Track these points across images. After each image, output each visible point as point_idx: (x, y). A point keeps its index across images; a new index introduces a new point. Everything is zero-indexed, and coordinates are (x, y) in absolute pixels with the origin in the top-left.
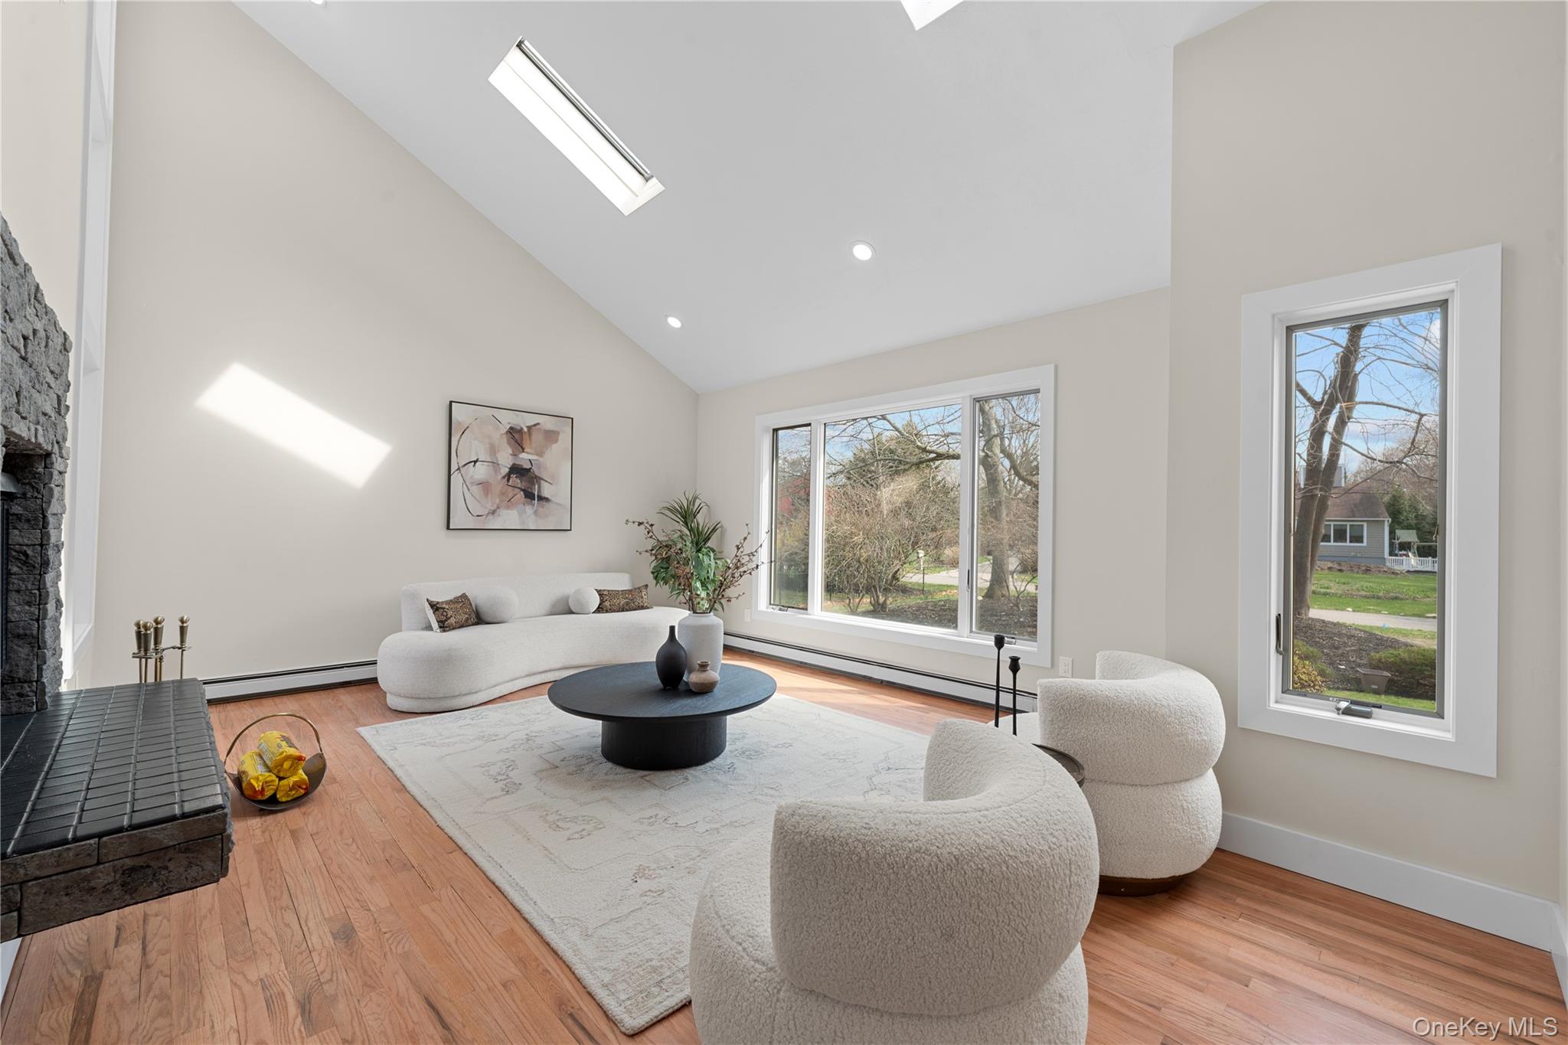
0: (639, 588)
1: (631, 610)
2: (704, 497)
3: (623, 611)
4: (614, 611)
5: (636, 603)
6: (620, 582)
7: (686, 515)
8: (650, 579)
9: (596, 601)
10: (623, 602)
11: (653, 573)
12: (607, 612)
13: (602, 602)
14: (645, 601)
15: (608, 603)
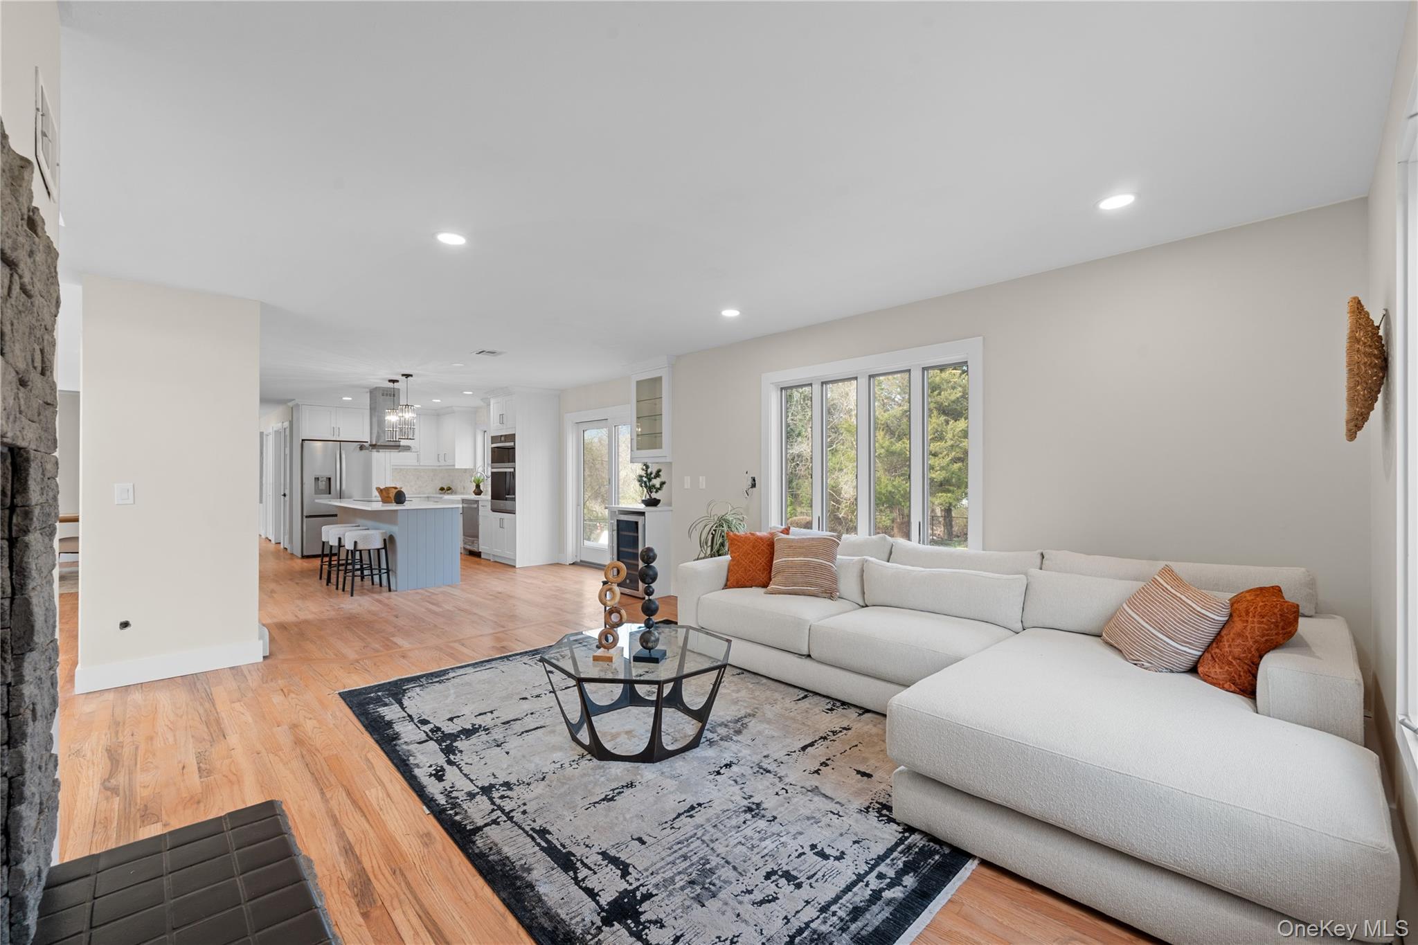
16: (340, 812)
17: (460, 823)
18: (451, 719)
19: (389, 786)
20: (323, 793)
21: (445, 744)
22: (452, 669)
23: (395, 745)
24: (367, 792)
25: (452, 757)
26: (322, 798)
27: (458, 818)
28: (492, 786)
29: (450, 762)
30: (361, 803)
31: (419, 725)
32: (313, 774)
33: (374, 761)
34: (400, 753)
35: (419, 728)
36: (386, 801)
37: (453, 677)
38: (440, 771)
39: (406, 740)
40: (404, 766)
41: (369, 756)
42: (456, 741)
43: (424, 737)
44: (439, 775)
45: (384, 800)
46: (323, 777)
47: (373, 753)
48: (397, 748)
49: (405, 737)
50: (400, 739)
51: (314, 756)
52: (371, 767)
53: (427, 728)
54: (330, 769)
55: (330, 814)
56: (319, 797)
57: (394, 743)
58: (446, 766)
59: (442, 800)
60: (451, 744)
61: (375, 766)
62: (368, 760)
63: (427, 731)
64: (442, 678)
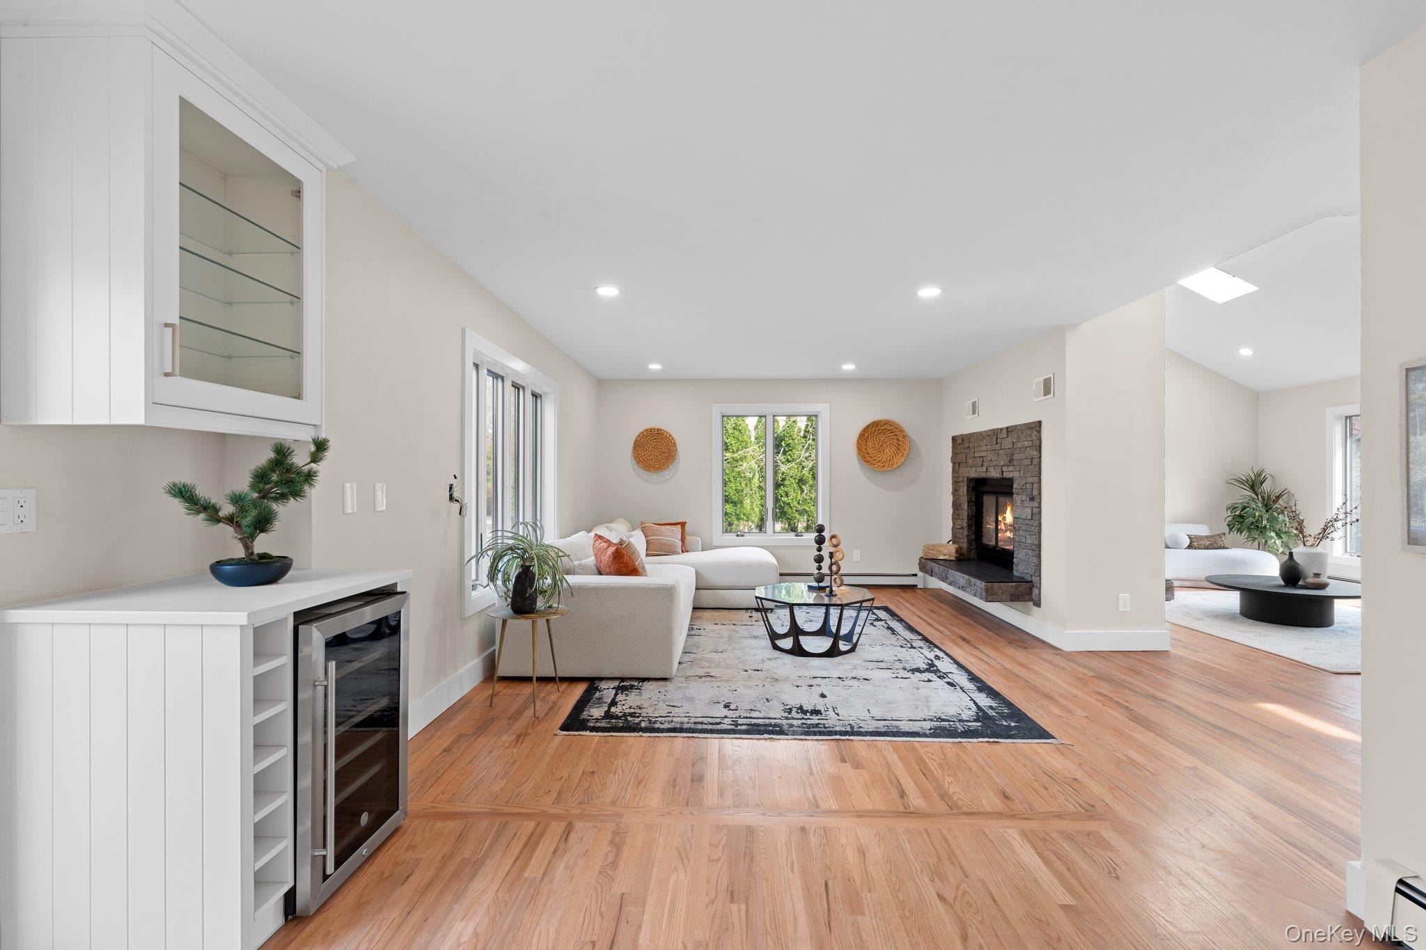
0: (1219, 535)
1: (1214, 549)
2: (1269, 469)
3: (1208, 549)
4: (1201, 549)
5: (1219, 545)
6: (1202, 530)
7: (1254, 484)
8: (1226, 530)
9: (1187, 542)
10: (1208, 543)
11: (1229, 525)
12: (1195, 548)
13: (1191, 542)
14: (1226, 543)
15: (1194, 543)
18: (929, 681)
21: (935, 668)
22: (925, 735)
23: (969, 676)
25: (930, 662)
27: (928, 644)
28: (910, 648)
29: (932, 660)
31: (956, 684)
34: (964, 671)
35: (956, 682)
37: (925, 720)
38: (937, 659)
42: (927, 669)
43: (951, 676)
44: (938, 657)
48: (967, 674)
49: (964, 678)
50: (969, 679)
53: (947, 680)
58: (934, 659)
59: (935, 649)
60: (930, 667)
63: (947, 678)
64: (938, 723)
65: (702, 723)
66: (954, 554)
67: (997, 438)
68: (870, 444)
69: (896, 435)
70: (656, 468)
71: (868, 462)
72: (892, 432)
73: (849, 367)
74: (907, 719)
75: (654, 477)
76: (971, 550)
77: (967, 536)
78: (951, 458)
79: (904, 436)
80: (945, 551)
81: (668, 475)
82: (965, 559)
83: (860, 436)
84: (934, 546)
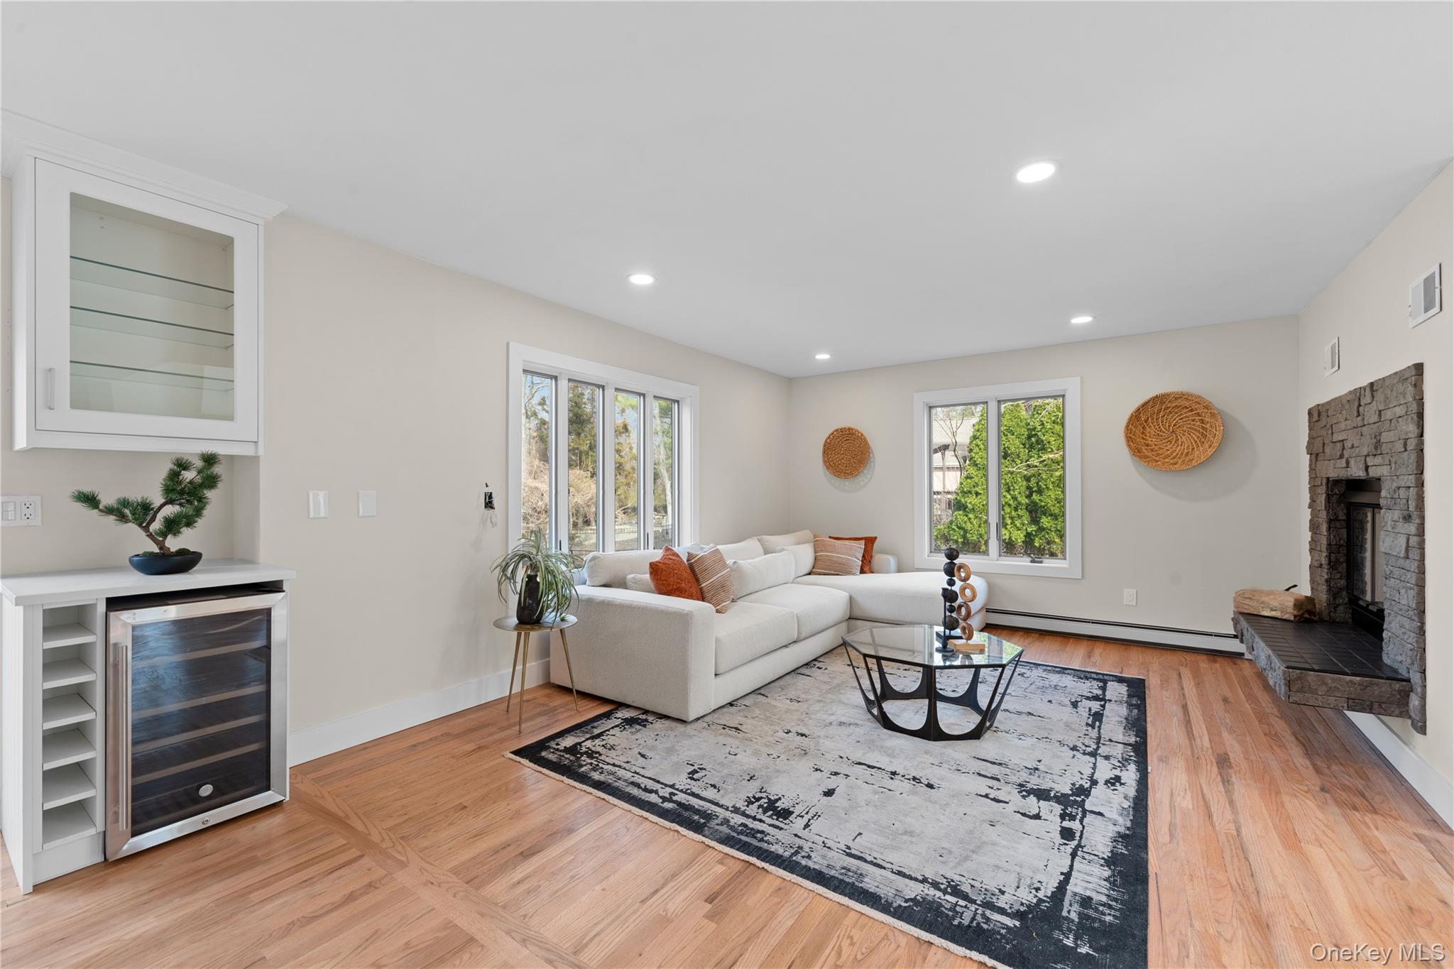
16: (1225, 807)
17: (1133, 752)
18: (1035, 816)
19: (1166, 800)
20: (1238, 830)
21: (1078, 799)
22: (885, 908)
23: (1128, 829)
24: (1191, 807)
25: (1087, 784)
26: (1240, 826)
27: (1132, 754)
28: (1085, 754)
29: (1094, 783)
30: (1201, 803)
31: (1078, 835)
32: (1246, 859)
33: (1165, 829)
34: (1132, 818)
35: (1082, 832)
36: (1177, 793)
37: (924, 880)
38: (1111, 783)
39: (1111, 827)
40: (1140, 805)
41: (1167, 839)
42: (1063, 795)
43: (1089, 818)
44: (1115, 781)
45: (1179, 794)
46: (1233, 847)
47: (1161, 840)
48: (1129, 824)
49: (1111, 831)
50: (1119, 833)
51: (1240, 881)
52: (1172, 827)
53: (1074, 824)
54: (1222, 852)
55: (1235, 810)
56: (1243, 830)
57: (1128, 832)
58: (1101, 782)
59: (1132, 767)
60: (1072, 795)
61: (1168, 826)
62: (1171, 835)
63: (1077, 821)
64: (938, 895)
65: (638, 786)
66: (1291, 610)
67: (1360, 405)
68: (1151, 430)
69: (1198, 414)
70: (848, 474)
71: (1146, 457)
72: (1192, 411)
73: (1082, 320)
74: (896, 868)
75: (847, 483)
76: (1338, 605)
77: (1327, 581)
78: (1307, 447)
79: (1213, 415)
80: (1275, 604)
81: (863, 481)
82: (1321, 621)
83: (1130, 419)
84: (1254, 592)
